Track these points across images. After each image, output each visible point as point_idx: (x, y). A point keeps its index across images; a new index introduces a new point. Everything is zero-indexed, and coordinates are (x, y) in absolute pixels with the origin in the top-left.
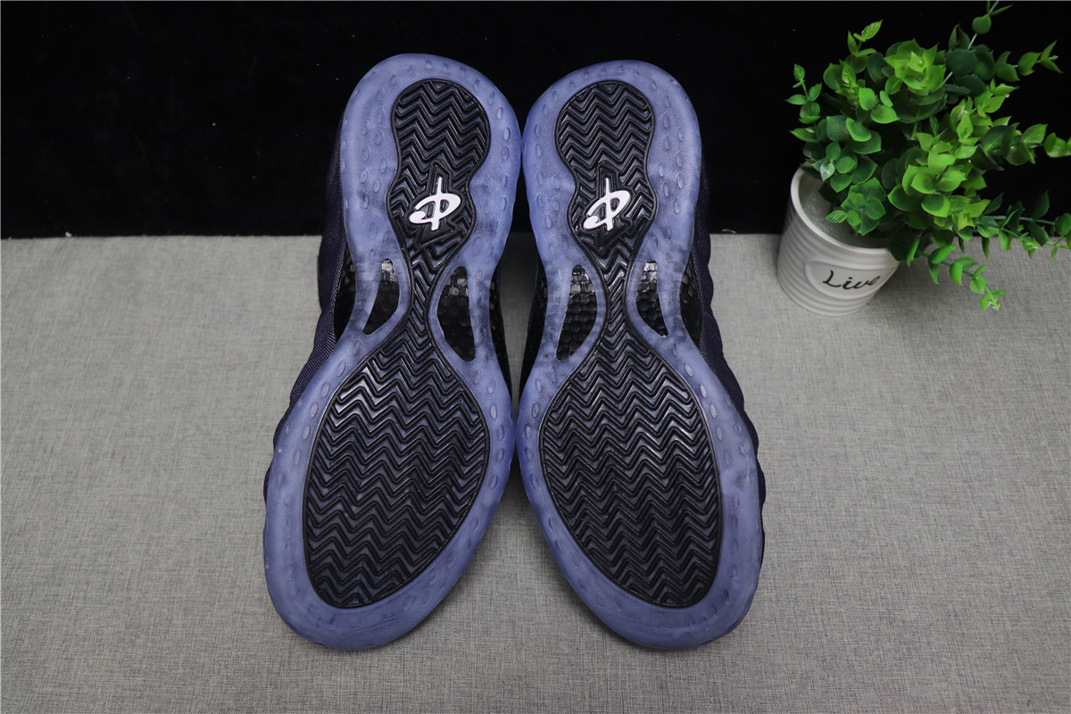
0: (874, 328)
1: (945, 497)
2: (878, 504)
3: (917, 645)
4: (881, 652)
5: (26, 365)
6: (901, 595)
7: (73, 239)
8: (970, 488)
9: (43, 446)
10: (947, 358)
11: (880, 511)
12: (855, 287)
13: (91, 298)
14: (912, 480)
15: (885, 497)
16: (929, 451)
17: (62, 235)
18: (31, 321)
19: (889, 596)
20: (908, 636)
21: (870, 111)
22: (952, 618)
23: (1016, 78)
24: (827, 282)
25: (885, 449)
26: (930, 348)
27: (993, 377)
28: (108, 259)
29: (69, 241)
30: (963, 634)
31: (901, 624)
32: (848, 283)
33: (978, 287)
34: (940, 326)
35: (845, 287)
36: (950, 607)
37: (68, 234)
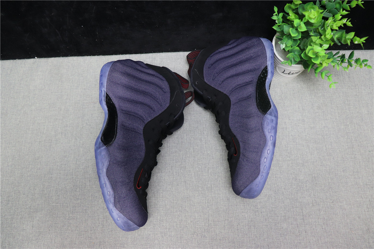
0: (298, 85)
1: (315, 141)
2: (295, 144)
3: (303, 186)
4: (292, 189)
5: (30, 104)
6: (299, 172)
7: (38, 59)
8: (324, 138)
9: (40, 131)
10: (321, 95)
11: (295, 146)
12: (292, 74)
13: (47, 80)
14: (306, 136)
15: (297, 141)
16: (312, 126)
17: (34, 58)
18: (29, 89)
19: (296, 172)
20: (300, 184)
21: (298, 27)
22: (314, 178)
23: (349, 9)
24: (283, 72)
25: (299, 126)
26: (316, 91)
27: (335, 101)
28: (50, 66)
29: (36, 60)
30: (316, 183)
31: (298, 180)
32: (290, 73)
33: (329, 80)
34: (320, 83)
35: (289, 74)
36: (314, 175)
37: (36, 57)
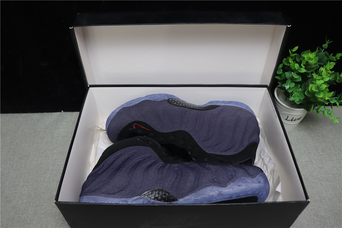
0: (300, 132)
1: (327, 179)
2: (308, 182)
3: (326, 223)
4: (316, 225)
5: (52, 148)
6: (319, 208)
7: (64, 112)
8: (335, 177)
9: (59, 172)
10: (322, 140)
11: (309, 184)
12: (294, 120)
13: (70, 129)
14: (317, 175)
15: (310, 180)
16: (321, 166)
17: (60, 111)
18: (53, 136)
19: (315, 208)
20: (323, 220)
21: (298, 70)
22: (336, 215)
23: (336, 60)
24: (286, 119)
25: (308, 166)
26: (317, 138)
27: (336, 145)
28: (75, 118)
29: (63, 113)
30: (340, 220)
31: (320, 217)
32: (293, 119)
33: (332, 117)
34: (319, 131)
35: (291, 120)
36: (334, 211)
37: (62, 111)
